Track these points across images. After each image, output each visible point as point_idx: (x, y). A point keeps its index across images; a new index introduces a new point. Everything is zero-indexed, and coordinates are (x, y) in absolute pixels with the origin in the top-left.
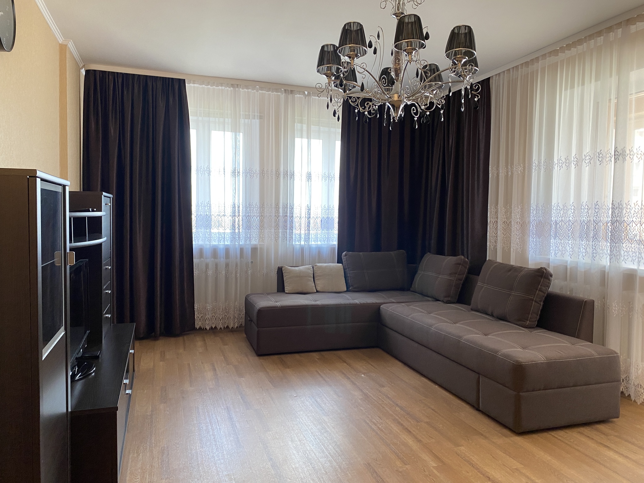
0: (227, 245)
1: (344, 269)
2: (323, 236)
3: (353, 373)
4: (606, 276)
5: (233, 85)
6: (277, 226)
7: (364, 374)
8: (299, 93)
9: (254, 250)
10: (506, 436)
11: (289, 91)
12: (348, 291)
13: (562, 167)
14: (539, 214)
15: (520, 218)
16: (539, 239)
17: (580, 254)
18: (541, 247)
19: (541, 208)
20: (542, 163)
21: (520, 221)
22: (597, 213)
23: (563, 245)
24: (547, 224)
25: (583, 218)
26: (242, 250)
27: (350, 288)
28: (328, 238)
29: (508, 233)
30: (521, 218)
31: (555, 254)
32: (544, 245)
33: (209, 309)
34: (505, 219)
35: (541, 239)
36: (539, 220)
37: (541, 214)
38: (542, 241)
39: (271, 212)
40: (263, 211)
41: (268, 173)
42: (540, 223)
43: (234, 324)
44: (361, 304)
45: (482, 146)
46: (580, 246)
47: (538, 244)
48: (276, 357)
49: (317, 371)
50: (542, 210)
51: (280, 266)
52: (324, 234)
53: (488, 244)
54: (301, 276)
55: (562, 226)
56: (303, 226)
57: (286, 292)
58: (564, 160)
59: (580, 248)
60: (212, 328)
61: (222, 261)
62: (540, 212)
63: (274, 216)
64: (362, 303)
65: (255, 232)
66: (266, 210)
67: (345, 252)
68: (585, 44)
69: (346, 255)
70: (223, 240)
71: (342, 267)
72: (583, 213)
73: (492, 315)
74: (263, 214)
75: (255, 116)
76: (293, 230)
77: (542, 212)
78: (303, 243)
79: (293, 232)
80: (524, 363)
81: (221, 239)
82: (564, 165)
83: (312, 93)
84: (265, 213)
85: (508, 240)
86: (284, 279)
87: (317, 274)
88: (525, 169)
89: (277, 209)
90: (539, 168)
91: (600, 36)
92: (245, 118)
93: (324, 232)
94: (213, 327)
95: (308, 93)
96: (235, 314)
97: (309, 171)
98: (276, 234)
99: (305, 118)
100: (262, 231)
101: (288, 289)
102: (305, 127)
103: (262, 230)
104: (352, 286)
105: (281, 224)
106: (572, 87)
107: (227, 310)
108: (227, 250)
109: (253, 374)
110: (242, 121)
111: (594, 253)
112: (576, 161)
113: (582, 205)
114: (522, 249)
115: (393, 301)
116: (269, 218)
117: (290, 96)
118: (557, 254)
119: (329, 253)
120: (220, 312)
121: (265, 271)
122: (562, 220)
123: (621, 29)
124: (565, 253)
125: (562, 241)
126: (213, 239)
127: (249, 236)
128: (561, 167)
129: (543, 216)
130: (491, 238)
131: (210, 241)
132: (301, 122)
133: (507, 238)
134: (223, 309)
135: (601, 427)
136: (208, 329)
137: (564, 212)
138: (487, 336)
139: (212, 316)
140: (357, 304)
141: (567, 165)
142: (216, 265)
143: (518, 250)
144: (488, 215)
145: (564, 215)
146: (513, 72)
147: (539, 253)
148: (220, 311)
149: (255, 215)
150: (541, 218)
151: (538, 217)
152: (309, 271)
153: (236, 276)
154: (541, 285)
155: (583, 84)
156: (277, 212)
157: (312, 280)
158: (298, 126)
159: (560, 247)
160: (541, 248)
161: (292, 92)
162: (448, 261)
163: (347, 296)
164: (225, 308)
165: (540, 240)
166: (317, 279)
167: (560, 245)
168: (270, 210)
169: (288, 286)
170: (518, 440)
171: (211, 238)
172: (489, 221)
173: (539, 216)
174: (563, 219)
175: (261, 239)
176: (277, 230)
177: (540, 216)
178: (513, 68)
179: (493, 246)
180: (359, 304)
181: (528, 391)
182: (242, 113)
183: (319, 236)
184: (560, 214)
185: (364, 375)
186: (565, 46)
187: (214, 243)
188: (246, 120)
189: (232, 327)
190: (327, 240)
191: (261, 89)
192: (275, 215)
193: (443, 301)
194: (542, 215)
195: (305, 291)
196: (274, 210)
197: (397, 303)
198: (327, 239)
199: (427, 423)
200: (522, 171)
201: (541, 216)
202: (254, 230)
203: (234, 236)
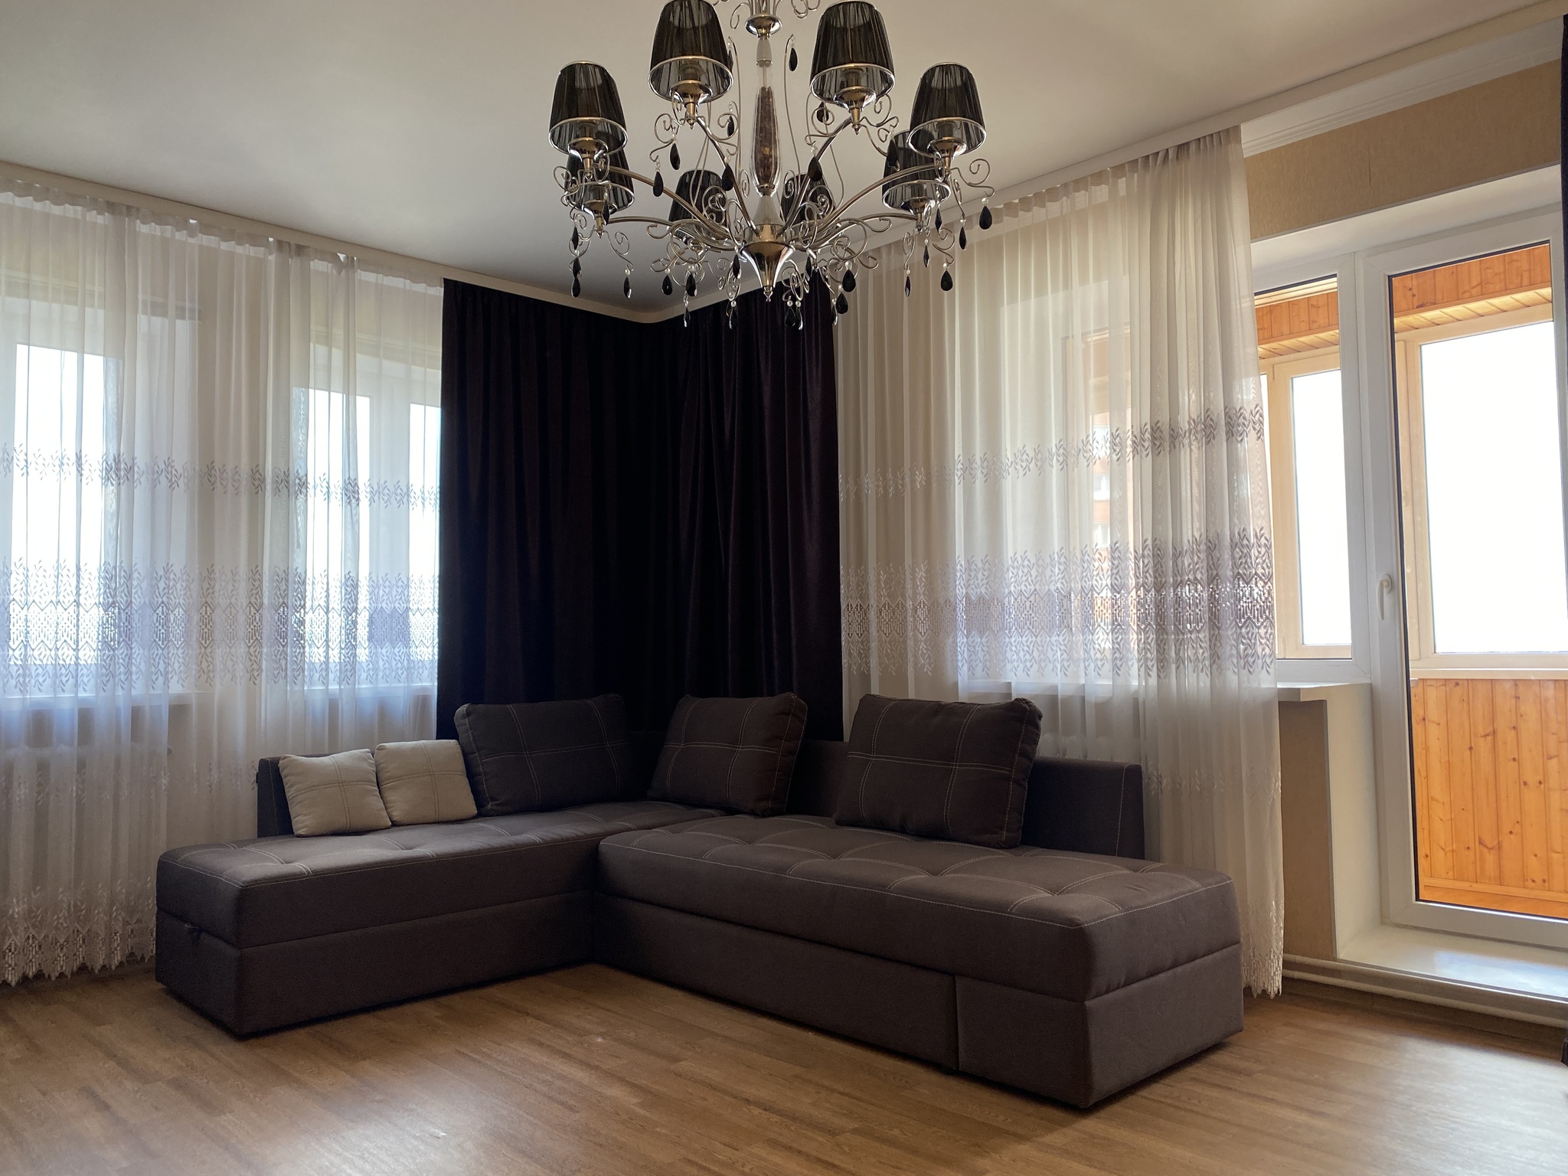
0: (84, 700)
1: (465, 754)
2: (394, 663)
3: (569, 1038)
4: (1141, 712)
5: (111, 207)
6: (255, 636)
7: (601, 1034)
8: (322, 255)
9: (178, 711)
10: (1062, 1124)
11: (293, 248)
12: (482, 814)
13: (1029, 470)
14: (977, 580)
15: (924, 594)
16: (981, 638)
17: (1089, 665)
18: (987, 657)
19: (980, 565)
20: (976, 463)
21: (925, 602)
22: (1117, 567)
23: (1040, 648)
24: (996, 603)
25: (1088, 583)
26: (136, 713)
27: (489, 806)
28: (408, 668)
29: (894, 632)
30: (926, 593)
31: (1026, 670)
32: (993, 651)
33: (17, 913)
34: (887, 599)
35: (986, 637)
36: (977, 593)
37: (982, 580)
38: (987, 642)
39: (235, 592)
40: (211, 591)
41: (225, 475)
42: (981, 601)
43: (110, 954)
44: (546, 842)
45: (815, 426)
46: (1087, 646)
47: (980, 649)
48: (301, 1035)
49: (458, 1052)
50: (984, 570)
51: (268, 755)
52: (398, 658)
53: (844, 661)
54: (340, 781)
55: (1035, 604)
56: (334, 634)
57: (297, 832)
58: (1032, 454)
59: (1087, 650)
60: (25, 979)
61: (65, 751)
62: (980, 576)
63: (245, 605)
64: (548, 839)
65: (179, 657)
66: (217, 588)
67: (466, 705)
68: (1065, 198)
69: (468, 714)
70: (72, 681)
71: (459, 750)
72: (1088, 571)
73: (902, 830)
74: (209, 600)
75: (183, 309)
76: (304, 648)
77: (984, 575)
78: (334, 687)
79: (304, 653)
80: (1087, 923)
81: (64, 679)
82: (1032, 466)
83: (358, 260)
84: (216, 594)
85: (894, 649)
86: (287, 795)
87: (387, 772)
88: (930, 479)
89: (257, 584)
90: (971, 474)
91: (1100, 184)
92: (154, 314)
93: (396, 650)
94: (31, 974)
95: (347, 257)
96: (113, 923)
97: (352, 478)
98: (253, 658)
99: (338, 332)
100: (209, 650)
101: (306, 823)
102: (337, 354)
103: (206, 648)
104: (493, 799)
105: (267, 631)
106: (1041, 291)
107: (81, 911)
108: (85, 717)
109: (255, 1097)
110: (142, 319)
111: (1116, 658)
112: (1063, 454)
113: (1084, 552)
114: (933, 666)
115: (629, 825)
116: (227, 612)
117: (294, 263)
118: (1029, 670)
119: (411, 712)
120: (61, 921)
121: (216, 777)
122: (1035, 590)
123: (1124, 178)
124: (1045, 666)
125: (1039, 639)
126: (33, 681)
127: (162, 667)
128: (1027, 469)
129: (988, 583)
130: (850, 647)
131: (23, 688)
132: (328, 341)
133: (893, 643)
134: (69, 909)
135: (1220, 1057)
136: (13, 984)
137: (1038, 571)
138: (937, 875)
139: (28, 938)
140: (535, 844)
141: (1039, 464)
142: (43, 768)
143: (925, 670)
144: (842, 591)
145: (1038, 578)
146: (889, 254)
147: (983, 671)
148: (58, 918)
149: (179, 603)
150: (983, 590)
151: (976, 587)
152: (365, 765)
153: (116, 797)
154: (1023, 742)
155: (1067, 285)
156: (254, 592)
157: (375, 791)
158: (318, 351)
159: (1036, 654)
160: (986, 660)
161: (300, 250)
162: (756, 709)
163: (492, 827)
164: (75, 906)
165: (984, 640)
166: (390, 788)
167: (1035, 649)
168: (230, 587)
169: (305, 815)
170: (1090, 1125)
171: (27, 680)
172: (843, 607)
173: (978, 584)
174: (1038, 587)
175: (204, 677)
176: (257, 646)
177: (980, 584)
178: (889, 246)
179: (855, 664)
180: (540, 844)
181: (1098, 995)
182: (140, 297)
183: (381, 663)
184: (1031, 576)
185: (604, 1038)
186: (1017, 201)
187: (40, 695)
188: (157, 321)
189: (104, 966)
190: (408, 674)
191: (206, 228)
192: (250, 603)
193: (753, 813)
194: (985, 582)
195: (358, 822)
196: (243, 587)
197: (639, 829)
198: (405, 673)
199: (855, 1131)
200: (924, 483)
201: (983, 585)
202: (178, 649)
203: (107, 670)
